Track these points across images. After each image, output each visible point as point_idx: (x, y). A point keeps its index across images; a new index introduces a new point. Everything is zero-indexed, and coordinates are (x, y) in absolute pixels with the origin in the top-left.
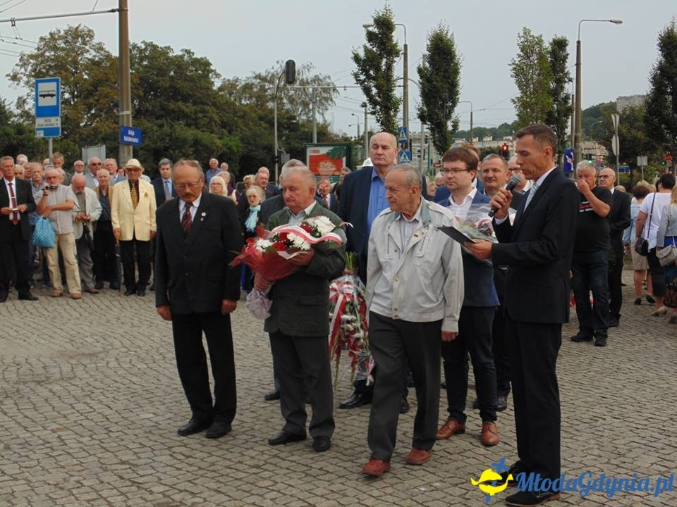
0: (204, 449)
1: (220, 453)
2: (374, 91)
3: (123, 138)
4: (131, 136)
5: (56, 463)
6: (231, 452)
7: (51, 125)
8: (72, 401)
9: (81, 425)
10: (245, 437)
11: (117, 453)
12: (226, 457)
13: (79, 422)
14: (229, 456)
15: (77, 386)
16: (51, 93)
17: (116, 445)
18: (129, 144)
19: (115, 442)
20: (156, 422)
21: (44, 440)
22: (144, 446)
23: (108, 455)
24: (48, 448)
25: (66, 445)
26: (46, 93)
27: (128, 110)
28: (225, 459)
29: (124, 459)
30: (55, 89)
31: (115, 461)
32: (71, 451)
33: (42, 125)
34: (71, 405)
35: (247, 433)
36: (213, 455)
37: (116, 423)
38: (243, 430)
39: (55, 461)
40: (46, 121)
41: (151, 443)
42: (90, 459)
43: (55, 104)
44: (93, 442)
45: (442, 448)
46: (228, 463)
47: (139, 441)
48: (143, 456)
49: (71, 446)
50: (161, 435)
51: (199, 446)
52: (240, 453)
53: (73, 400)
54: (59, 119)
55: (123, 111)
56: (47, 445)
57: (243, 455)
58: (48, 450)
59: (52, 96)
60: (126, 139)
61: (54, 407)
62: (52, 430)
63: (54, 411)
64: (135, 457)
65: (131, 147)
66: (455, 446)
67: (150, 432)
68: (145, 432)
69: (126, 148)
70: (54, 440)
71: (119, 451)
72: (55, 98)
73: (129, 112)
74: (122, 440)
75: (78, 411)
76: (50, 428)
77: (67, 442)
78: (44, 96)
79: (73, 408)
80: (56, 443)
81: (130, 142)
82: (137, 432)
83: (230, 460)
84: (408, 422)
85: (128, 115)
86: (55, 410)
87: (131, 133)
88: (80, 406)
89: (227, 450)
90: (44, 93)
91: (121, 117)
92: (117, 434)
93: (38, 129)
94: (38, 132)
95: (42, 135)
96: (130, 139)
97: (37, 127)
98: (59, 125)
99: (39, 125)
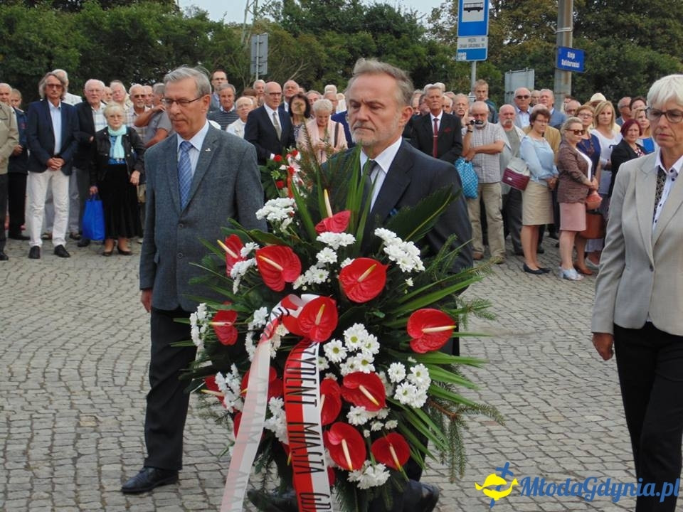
3: (560, 62)
4: (570, 60)
5: (487, 462)
7: (477, 45)
8: (502, 390)
9: (514, 420)
11: (559, 460)
13: (512, 417)
15: (507, 372)
16: (478, 6)
17: (557, 449)
18: (567, 69)
19: (557, 446)
20: (606, 428)
21: (471, 433)
22: (592, 455)
23: (550, 461)
24: (476, 443)
25: (498, 442)
26: (473, 6)
27: (568, 26)
29: (568, 468)
31: (558, 469)
32: (504, 450)
33: (465, 46)
34: (500, 394)
37: (557, 423)
39: (485, 460)
40: (469, 40)
41: (601, 453)
42: (527, 462)
43: (482, 20)
44: (529, 443)
47: (586, 448)
48: (591, 467)
49: (504, 444)
50: (612, 444)
53: (503, 388)
54: (486, 38)
55: (562, 27)
56: (476, 440)
58: (477, 446)
59: (479, 9)
60: (564, 63)
61: (480, 395)
62: (480, 423)
63: (481, 399)
64: (580, 467)
65: (570, 74)
67: (599, 439)
68: (593, 438)
69: (563, 75)
70: (484, 434)
71: (561, 457)
72: (482, 12)
73: (569, 29)
74: (565, 445)
75: (509, 403)
76: (478, 420)
77: (498, 439)
78: (469, 10)
79: (503, 398)
80: (486, 439)
81: (566, 67)
82: (583, 436)
85: (568, 33)
86: (483, 398)
87: (571, 55)
88: (511, 397)
90: (469, 6)
91: (559, 36)
92: (558, 436)
93: (460, 51)
94: (460, 54)
95: (464, 58)
96: (569, 64)
97: (458, 48)
98: (486, 47)
99: (461, 46)
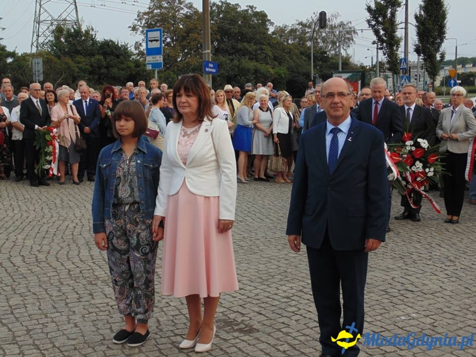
0: (252, 284)
1: (263, 287)
2: (382, 32)
3: (205, 69)
4: (210, 68)
6: (270, 287)
7: (157, 61)
10: (280, 277)
12: (266, 290)
14: (268, 289)
16: (156, 39)
18: (209, 73)
26: (153, 39)
27: (209, 50)
28: (265, 291)
30: (159, 36)
33: (151, 61)
35: (282, 274)
36: (258, 289)
38: (279, 272)
40: (153, 58)
43: (159, 46)
45: (418, 289)
46: (268, 294)
51: (249, 282)
52: (276, 288)
54: (162, 57)
55: (205, 50)
57: (278, 289)
59: (157, 41)
60: (207, 69)
65: (211, 75)
66: (429, 288)
69: (207, 76)
72: (159, 42)
73: (209, 51)
78: (151, 41)
81: (209, 72)
83: (269, 292)
84: (396, 270)
85: (209, 53)
87: (211, 65)
89: (268, 285)
90: (151, 39)
91: (203, 55)
93: (148, 64)
94: (148, 66)
95: (150, 68)
96: (210, 70)
97: (147, 62)
98: (162, 61)
99: (148, 61)
